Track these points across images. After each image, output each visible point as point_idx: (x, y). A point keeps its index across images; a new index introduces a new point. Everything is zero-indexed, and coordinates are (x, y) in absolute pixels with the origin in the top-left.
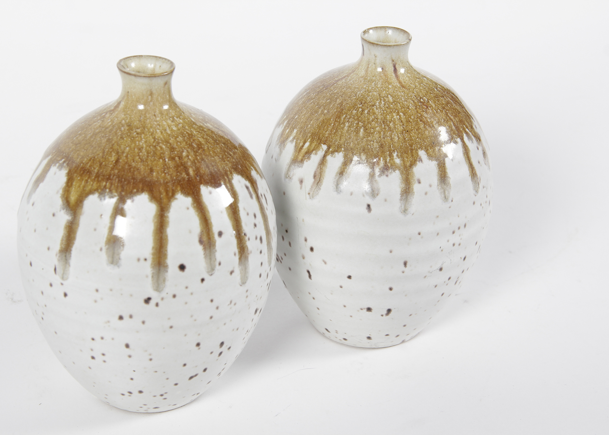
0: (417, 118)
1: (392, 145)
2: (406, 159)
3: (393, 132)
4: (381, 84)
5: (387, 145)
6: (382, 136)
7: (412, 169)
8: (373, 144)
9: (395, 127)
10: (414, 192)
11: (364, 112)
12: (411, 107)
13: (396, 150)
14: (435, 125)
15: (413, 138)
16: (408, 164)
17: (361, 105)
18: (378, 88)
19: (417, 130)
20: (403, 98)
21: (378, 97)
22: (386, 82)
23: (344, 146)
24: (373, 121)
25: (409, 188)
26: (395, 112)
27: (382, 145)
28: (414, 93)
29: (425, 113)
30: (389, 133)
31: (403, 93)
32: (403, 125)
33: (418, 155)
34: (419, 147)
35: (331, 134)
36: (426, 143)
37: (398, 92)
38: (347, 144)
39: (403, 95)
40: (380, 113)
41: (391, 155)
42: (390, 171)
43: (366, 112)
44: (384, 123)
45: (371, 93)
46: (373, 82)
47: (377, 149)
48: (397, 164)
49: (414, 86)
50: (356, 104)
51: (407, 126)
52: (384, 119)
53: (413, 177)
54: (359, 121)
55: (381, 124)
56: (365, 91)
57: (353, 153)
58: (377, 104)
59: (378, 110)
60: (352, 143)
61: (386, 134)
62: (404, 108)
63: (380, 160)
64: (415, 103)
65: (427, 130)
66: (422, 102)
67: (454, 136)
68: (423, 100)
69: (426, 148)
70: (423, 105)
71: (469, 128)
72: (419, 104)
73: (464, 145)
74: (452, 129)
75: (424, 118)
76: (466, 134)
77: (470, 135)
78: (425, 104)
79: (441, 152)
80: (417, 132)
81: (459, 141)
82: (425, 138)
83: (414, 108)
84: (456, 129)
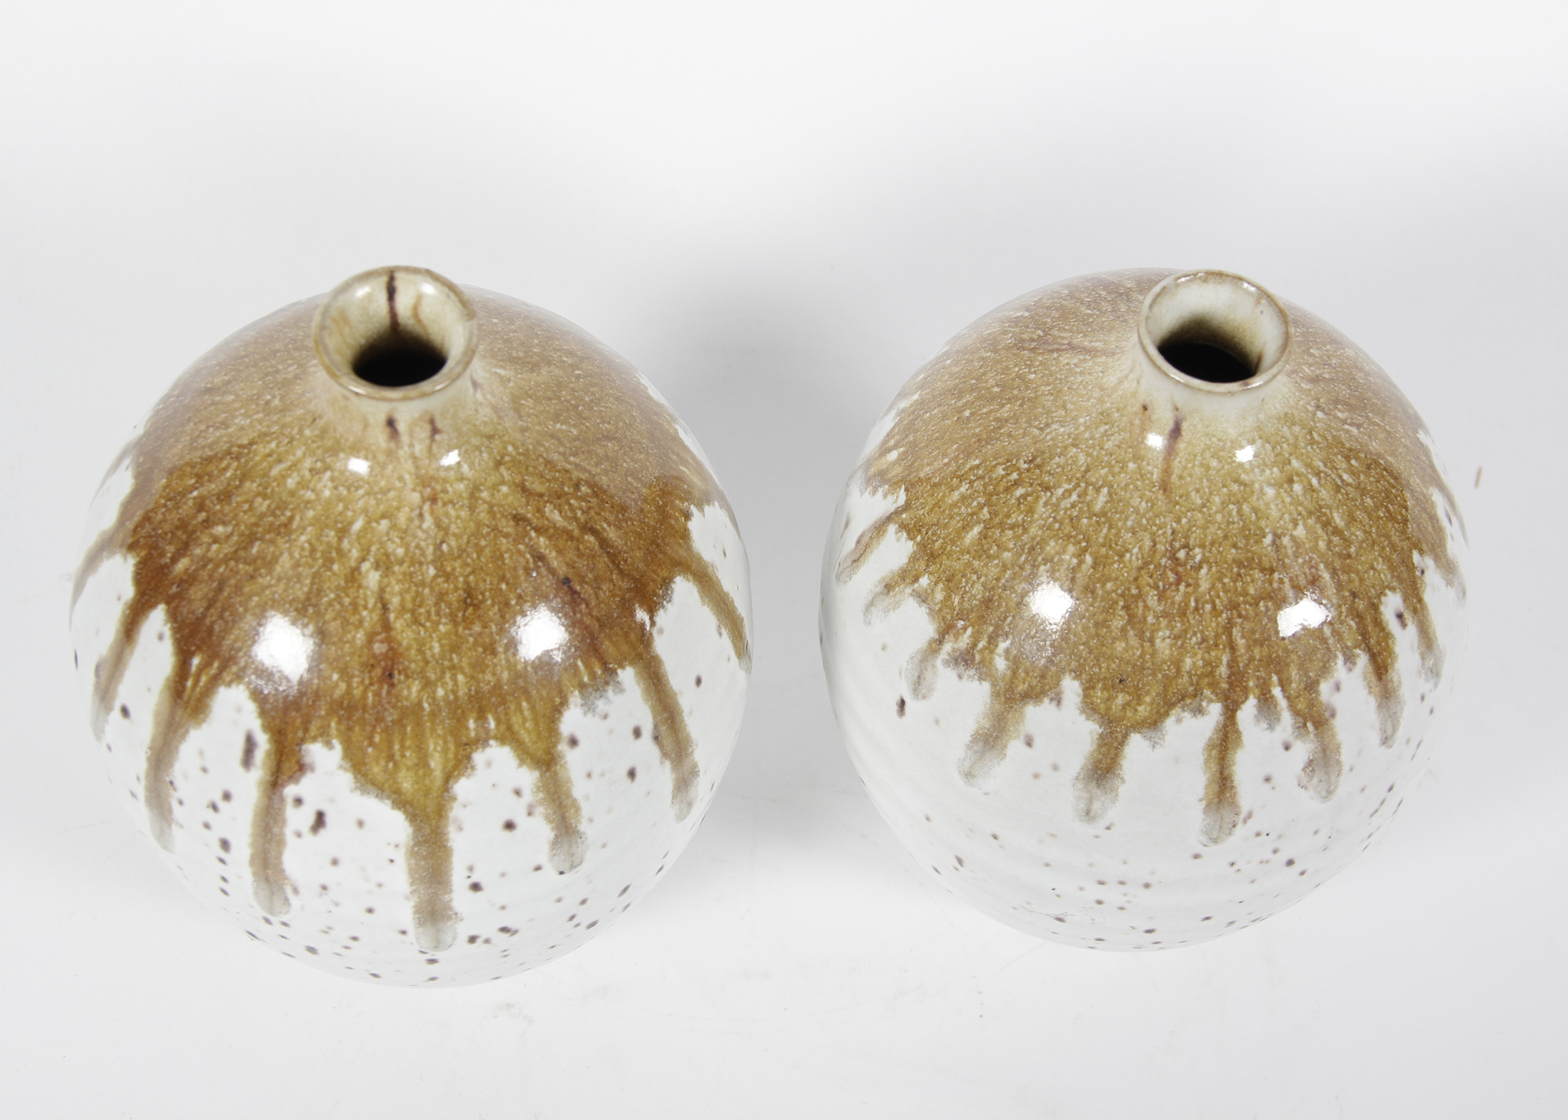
0: (1122, 595)
2: (1023, 675)
4: (1117, 443)
5: (1002, 610)
6: (1003, 581)
7: (1024, 705)
8: (974, 582)
10: (1005, 755)
11: (1016, 489)
12: (1131, 556)
13: (1011, 637)
14: (1158, 641)
15: (1072, 636)
16: (1021, 688)
17: (1026, 466)
18: (1102, 449)
19: (1096, 624)
20: (1132, 518)
21: (1078, 475)
22: (1131, 447)
23: (927, 533)
24: (1012, 527)
25: (997, 737)
26: (1079, 543)
27: (990, 600)
28: (1178, 521)
29: (1156, 592)
30: (1023, 585)
31: (1147, 502)
33: (1058, 685)
34: (1073, 667)
35: (930, 478)
36: (1100, 669)
37: (1136, 494)
38: (933, 534)
39: (1142, 511)
40: (1043, 519)
41: (993, 640)
42: (972, 672)
43: (1019, 492)
44: (1029, 553)
45: (1074, 450)
46: (1106, 424)
47: (974, 602)
48: (997, 669)
49: (1199, 501)
50: (1022, 452)
52: (1037, 544)
53: (1018, 723)
54: (988, 503)
55: (1023, 549)
56: (1069, 435)
57: (928, 566)
58: (1060, 491)
59: (1047, 510)
60: (941, 541)
61: (1015, 582)
62: (1111, 547)
63: (965, 632)
64: (1155, 552)
65: (1127, 639)
66: (1177, 559)
67: (1207, 692)
68: (1188, 554)
69: (1090, 680)
70: (1171, 570)
71: (1294, 685)
72: (1164, 560)
73: (1225, 726)
74: (1211, 674)
75: (1141, 604)
76: (1259, 701)
77: (1278, 708)
78: (1180, 569)
79: (1129, 714)
80: (1093, 630)
81: (1215, 711)
82: (1104, 657)
83: (1136, 563)
84: (1229, 677)
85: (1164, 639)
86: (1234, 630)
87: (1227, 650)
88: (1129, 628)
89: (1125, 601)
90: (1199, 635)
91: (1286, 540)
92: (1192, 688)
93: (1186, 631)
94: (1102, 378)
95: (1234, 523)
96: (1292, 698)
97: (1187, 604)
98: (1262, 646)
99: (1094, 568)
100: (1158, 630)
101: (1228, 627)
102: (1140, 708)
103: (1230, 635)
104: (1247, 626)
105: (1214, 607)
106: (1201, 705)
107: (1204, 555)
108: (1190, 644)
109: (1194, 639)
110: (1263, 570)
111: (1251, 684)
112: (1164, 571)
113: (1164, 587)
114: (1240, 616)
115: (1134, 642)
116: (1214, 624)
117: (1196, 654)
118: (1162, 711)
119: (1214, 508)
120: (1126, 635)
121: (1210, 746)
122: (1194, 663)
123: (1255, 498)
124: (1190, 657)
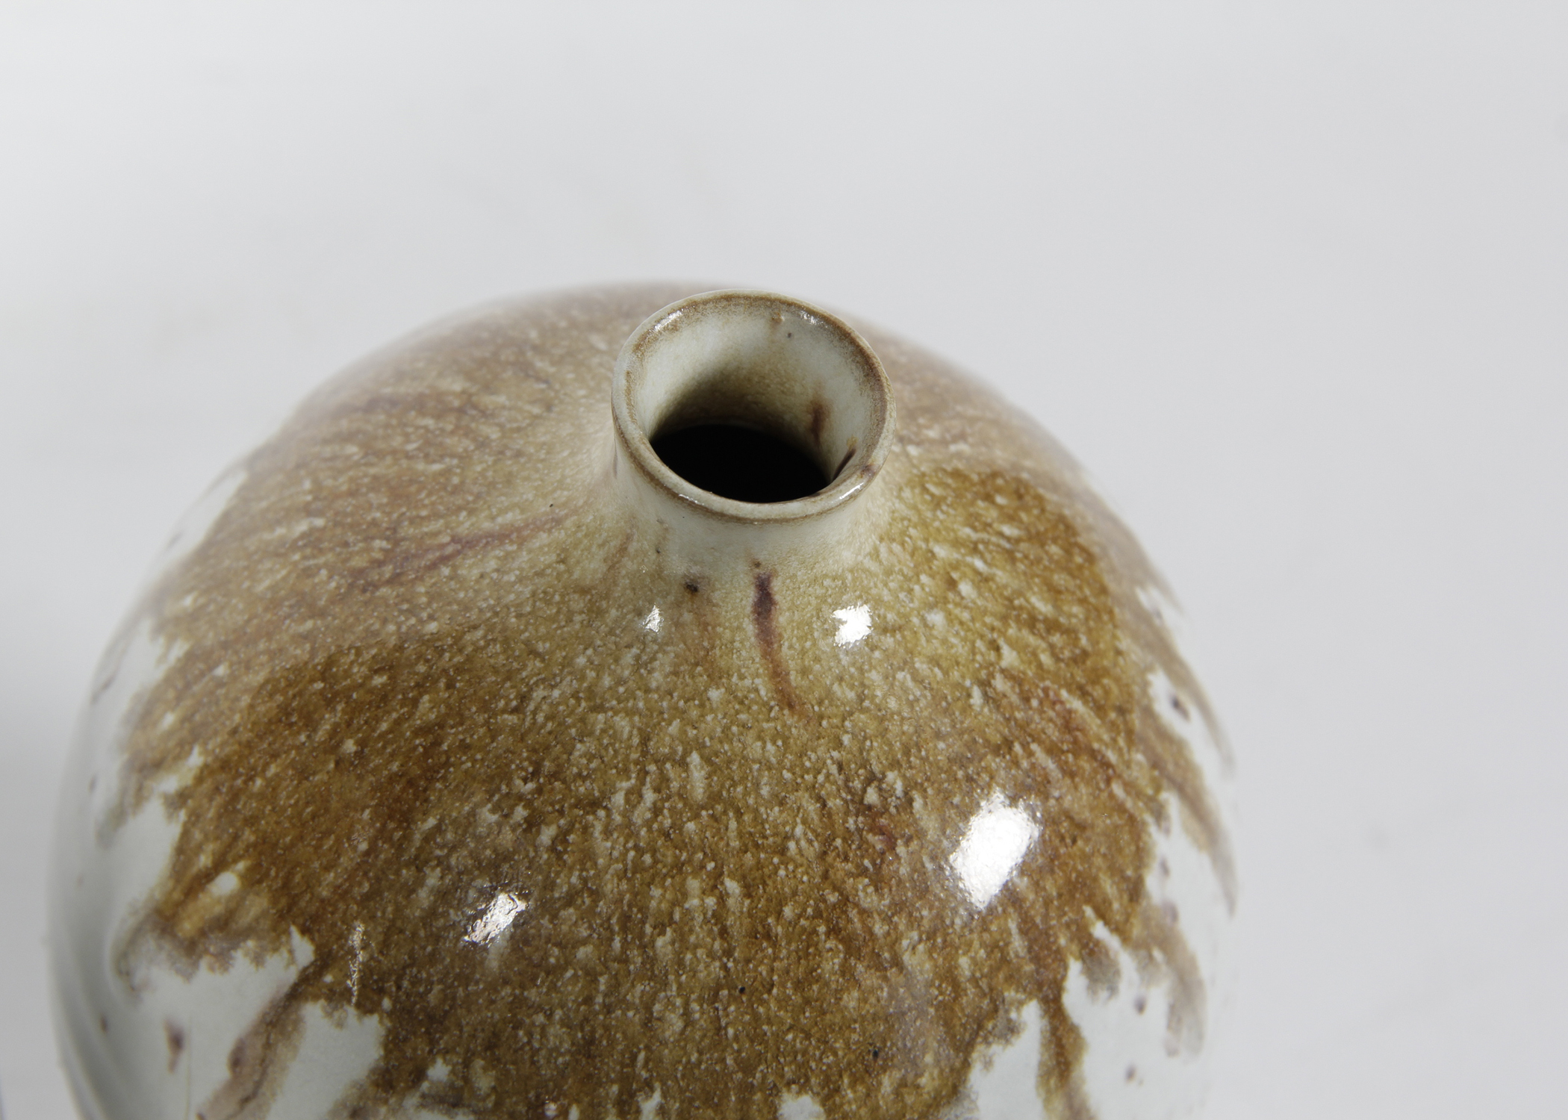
0: (818, 914)
1: (642, 1056)
3: (665, 985)
4: (668, 669)
5: (620, 1047)
6: (599, 999)
8: (543, 1028)
9: (680, 963)
11: (539, 833)
12: (797, 843)
13: (657, 1085)
14: (907, 958)
15: (765, 1027)
17: (531, 786)
18: (647, 691)
19: (798, 985)
20: (765, 780)
21: (634, 756)
22: (697, 664)
23: (399, 988)
24: (570, 900)
26: (703, 867)
27: (590, 1041)
28: (839, 745)
29: (866, 881)
30: (639, 988)
31: (774, 743)
32: (728, 953)
34: (789, 1075)
35: (346, 892)
36: (835, 1054)
37: (750, 737)
38: (413, 984)
39: (773, 760)
40: (617, 861)
43: (547, 834)
44: (624, 929)
45: (601, 717)
46: (629, 646)
47: (560, 1060)
49: (851, 695)
50: (508, 765)
51: (748, 961)
52: (630, 906)
55: (609, 928)
56: (575, 695)
57: (432, 1042)
58: (619, 799)
59: (615, 842)
60: (437, 988)
61: (623, 990)
62: (757, 846)
64: (830, 815)
65: (857, 981)
66: (870, 807)
67: (1010, 994)
68: (880, 789)
69: (827, 1080)
70: (871, 830)
71: (1116, 906)
72: (851, 821)
73: (1054, 1031)
74: (1005, 960)
75: (853, 913)
76: (1084, 961)
77: (1112, 954)
78: (883, 821)
79: (910, 1099)
80: (797, 999)
81: (1031, 1016)
82: (833, 1031)
83: (812, 851)
84: (1030, 949)
85: (914, 948)
87: (1012, 910)
88: (853, 961)
89: (827, 921)
91: (1000, 683)
92: (986, 1001)
93: (941, 917)
94: (569, 571)
95: (917, 700)
96: (1122, 928)
98: (1052, 872)
99: (748, 895)
100: (897, 940)
102: (923, 1081)
106: (1009, 1020)
107: (904, 777)
108: (955, 932)
109: (959, 922)
110: (996, 750)
111: (1062, 940)
112: (861, 839)
113: (874, 864)
115: (871, 979)
117: (970, 945)
118: (958, 1064)
119: (879, 693)
120: (852, 976)
121: (1045, 1075)
122: (973, 959)
123: (923, 640)
124: (964, 954)
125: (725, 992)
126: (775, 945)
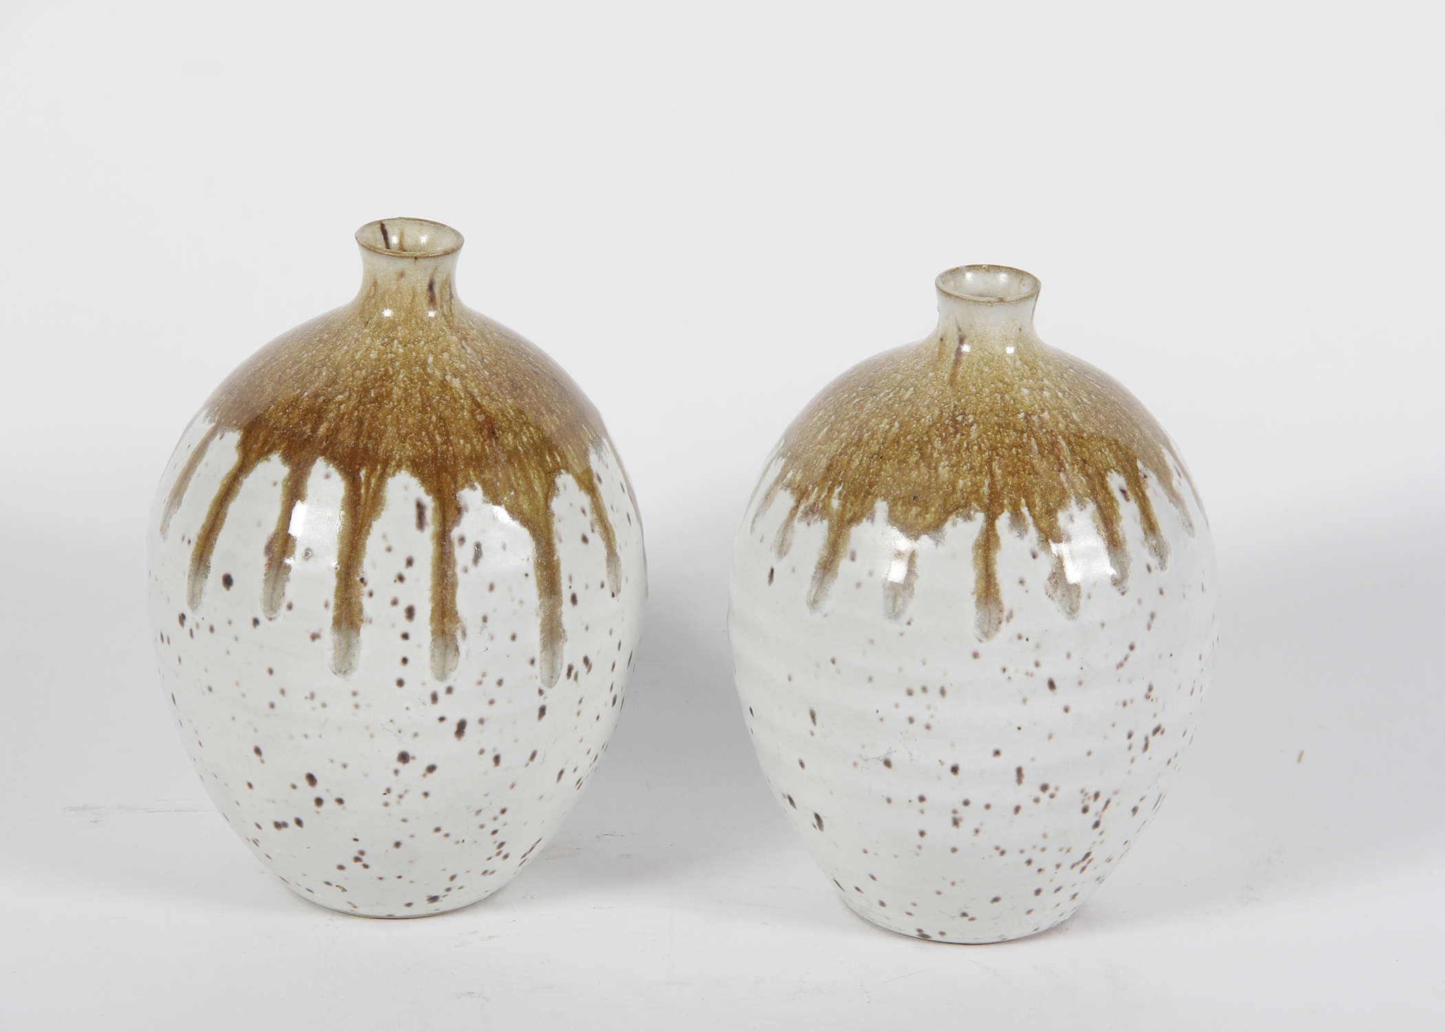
0: (917, 442)
1: (842, 473)
2: (850, 506)
3: (860, 449)
4: (922, 365)
5: (838, 468)
7: (850, 527)
8: (821, 459)
9: (868, 443)
10: (837, 573)
12: (926, 420)
13: (842, 483)
14: (940, 469)
15: (883, 473)
16: (848, 515)
18: (912, 370)
19: (899, 462)
20: (928, 400)
21: (896, 385)
22: (931, 365)
24: (849, 419)
25: (832, 561)
27: (831, 465)
28: (959, 401)
29: (941, 439)
30: (853, 448)
31: (939, 392)
32: (883, 444)
33: (873, 506)
34: (883, 493)
36: (900, 492)
37: (932, 388)
39: (935, 396)
41: (831, 489)
42: (817, 516)
47: (821, 470)
48: (832, 508)
49: (974, 390)
51: (888, 448)
52: (864, 423)
53: (845, 542)
55: (854, 428)
59: (873, 405)
61: (848, 448)
62: (912, 416)
63: (813, 492)
64: (941, 417)
65: (919, 468)
66: (956, 421)
67: (974, 504)
68: (964, 418)
69: (894, 500)
70: (952, 427)
71: (1037, 509)
72: (947, 421)
73: (987, 531)
74: (977, 492)
75: (929, 446)
76: (1012, 515)
77: (1026, 523)
78: (958, 426)
79: (920, 521)
80: (897, 466)
81: (980, 518)
82: (903, 482)
83: (928, 423)
84: (990, 495)
85: (944, 467)
86: (994, 463)
87: (989, 476)
88: (921, 461)
89: (919, 445)
90: (968, 465)
91: (1034, 418)
92: (964, 501)
93: (959, 462)
95: (998, 403)
96: (1036, 518)
97: (961, 446)
98: (1013, 476)
99: (900, 429)
100: (940, 462)
101: (990, 461)
102: (928, 517)
103: (990, 467)
104: (1003, 462)
105: (980, 448)
106: (969, 513)
107: (975, 419)
108: (962, 470)
109: (965, 467)
110: (1015, 430)
111: (1006, 502)
112: (947, 427)
113: (946, 436)
114: (998, 455)
115: (924, 470)
116: (979, 459)
117: (966, 478)
118: (943, 517)
119: (984, 395)
120: (918, 466)
121: (977, 546)
122: (965, 483)
123: (1014, 392)
124: (962, 479)
125: (876, 456)
126: (899, 447)
